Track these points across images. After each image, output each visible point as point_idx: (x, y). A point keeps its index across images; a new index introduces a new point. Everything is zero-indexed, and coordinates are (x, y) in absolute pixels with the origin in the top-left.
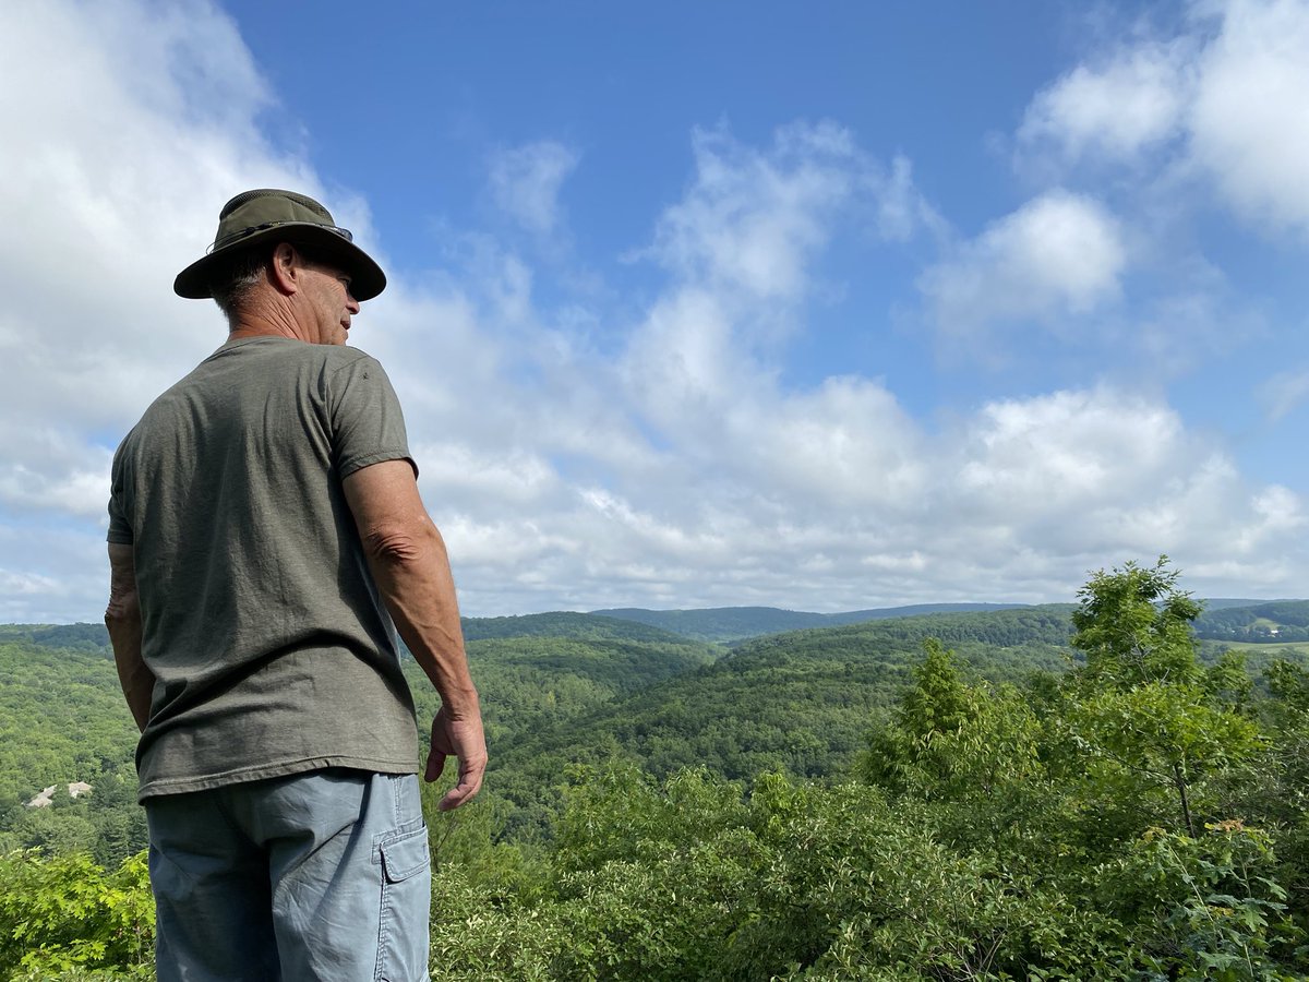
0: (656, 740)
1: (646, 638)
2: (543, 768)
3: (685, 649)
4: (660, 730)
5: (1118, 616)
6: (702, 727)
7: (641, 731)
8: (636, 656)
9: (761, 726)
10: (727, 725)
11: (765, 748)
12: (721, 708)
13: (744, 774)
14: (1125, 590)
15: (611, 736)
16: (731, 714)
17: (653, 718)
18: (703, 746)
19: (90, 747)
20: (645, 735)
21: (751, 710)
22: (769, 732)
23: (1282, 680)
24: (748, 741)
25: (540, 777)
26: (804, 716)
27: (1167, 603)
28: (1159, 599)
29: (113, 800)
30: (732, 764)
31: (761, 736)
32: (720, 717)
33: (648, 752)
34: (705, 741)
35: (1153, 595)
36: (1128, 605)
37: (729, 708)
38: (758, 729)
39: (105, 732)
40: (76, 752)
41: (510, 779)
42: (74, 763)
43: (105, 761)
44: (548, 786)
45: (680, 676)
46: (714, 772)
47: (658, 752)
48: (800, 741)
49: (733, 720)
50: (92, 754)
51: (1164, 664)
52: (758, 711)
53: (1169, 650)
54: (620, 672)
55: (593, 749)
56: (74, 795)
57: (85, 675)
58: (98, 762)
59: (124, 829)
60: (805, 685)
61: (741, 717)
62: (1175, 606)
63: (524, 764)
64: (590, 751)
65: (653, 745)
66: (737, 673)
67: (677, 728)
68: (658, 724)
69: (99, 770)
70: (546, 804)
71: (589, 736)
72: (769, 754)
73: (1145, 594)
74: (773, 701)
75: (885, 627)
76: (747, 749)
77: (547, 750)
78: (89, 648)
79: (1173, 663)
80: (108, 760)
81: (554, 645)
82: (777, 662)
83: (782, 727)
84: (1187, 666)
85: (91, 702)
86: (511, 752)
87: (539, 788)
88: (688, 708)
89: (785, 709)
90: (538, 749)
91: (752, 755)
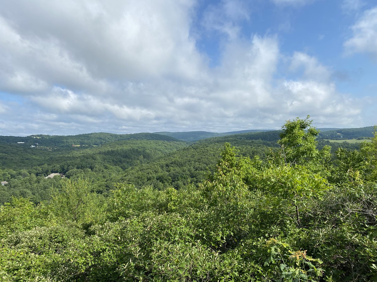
0: (171, 168)
1: (169, 140)
2: (139, 176)
3: (180, 143)
4: (173, 165)
5: (293, 134)
6: (184, 164)
7: (167, 165)
8: (166, 145)
9: (200, 164)
10: (191, 164)
11: (201, 170)
12: (190, 159)
13: (195, 176)
14: (296, 126)
15: (159, 167)
16: (192, 161)
17: (170, 162)
18: (184, 169)
19: (7, 171)
20: (168, 167)
21: (198, 159)
22: (203, 165)
23: (340, 154)
24: (197, 168)
25: (139, 178)
26: (212, 161)
27: (309, 130)
28: (306, 129)
29: (14, 186)
30: (192, 174)
31: (200, 166)
32: (189, 161)
33: (169, 171)
34: (185, 168)
35: (305, 128)
36: (296, 131)
37: (192, 159)
38: (200, 165)
39: (11, 167)
40: (2, 173)
41: (130, 179)
42: (2, 176)
43: (11, 175)
44: (141, 181)
45: (178, 151)
46: (187, 176)
47: (172, 171)
48: (211, 168)
49: (193, 162)
50: (7, 173)
51: (305, 150)
52: (200, 160)
53: (308, 145)
54: (161, 149)
55: (154, 170)
56: (3, 185)
57: (3, 151)
58: (10, 175)
59: (18, 194)
60: (213, 152)
61: (195, 161)
62: (311, 131)
63: (134, 175)
64: (152, 171)
65: (170, 169)
66: (194, 149)
67: (177, 164)
68: (172, 163)
69: (10, 178)
70: (140, 185)
71: (153, 167)
72: (202, 171)
73: (302, 128)
74: (204, 157)
75: (236, 136)
76: (196, 170)
77: (141, 171)
78: (4, 143)
79: (308, 150)
80: (12, 175)
81: (143, 142)
82: (206, 146)
83: (206, 164)
84: (313, 150)
85: (6, 159)
86: (131, 171)
87: (138, 181)
88: (180, 159)
89: (207, 159)
90: (138, 170)
91: (198, 171)
